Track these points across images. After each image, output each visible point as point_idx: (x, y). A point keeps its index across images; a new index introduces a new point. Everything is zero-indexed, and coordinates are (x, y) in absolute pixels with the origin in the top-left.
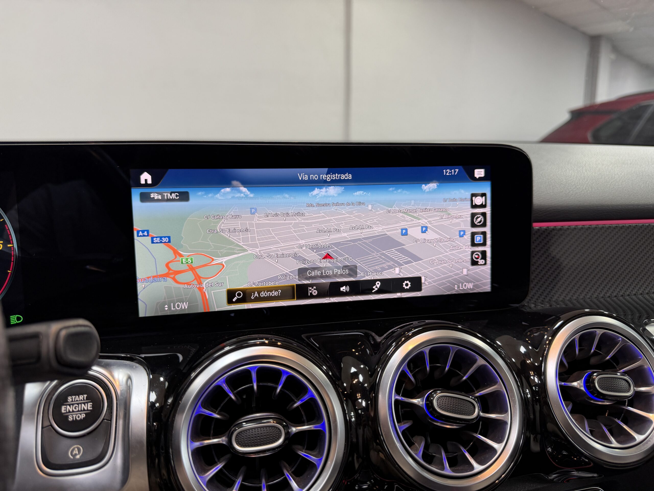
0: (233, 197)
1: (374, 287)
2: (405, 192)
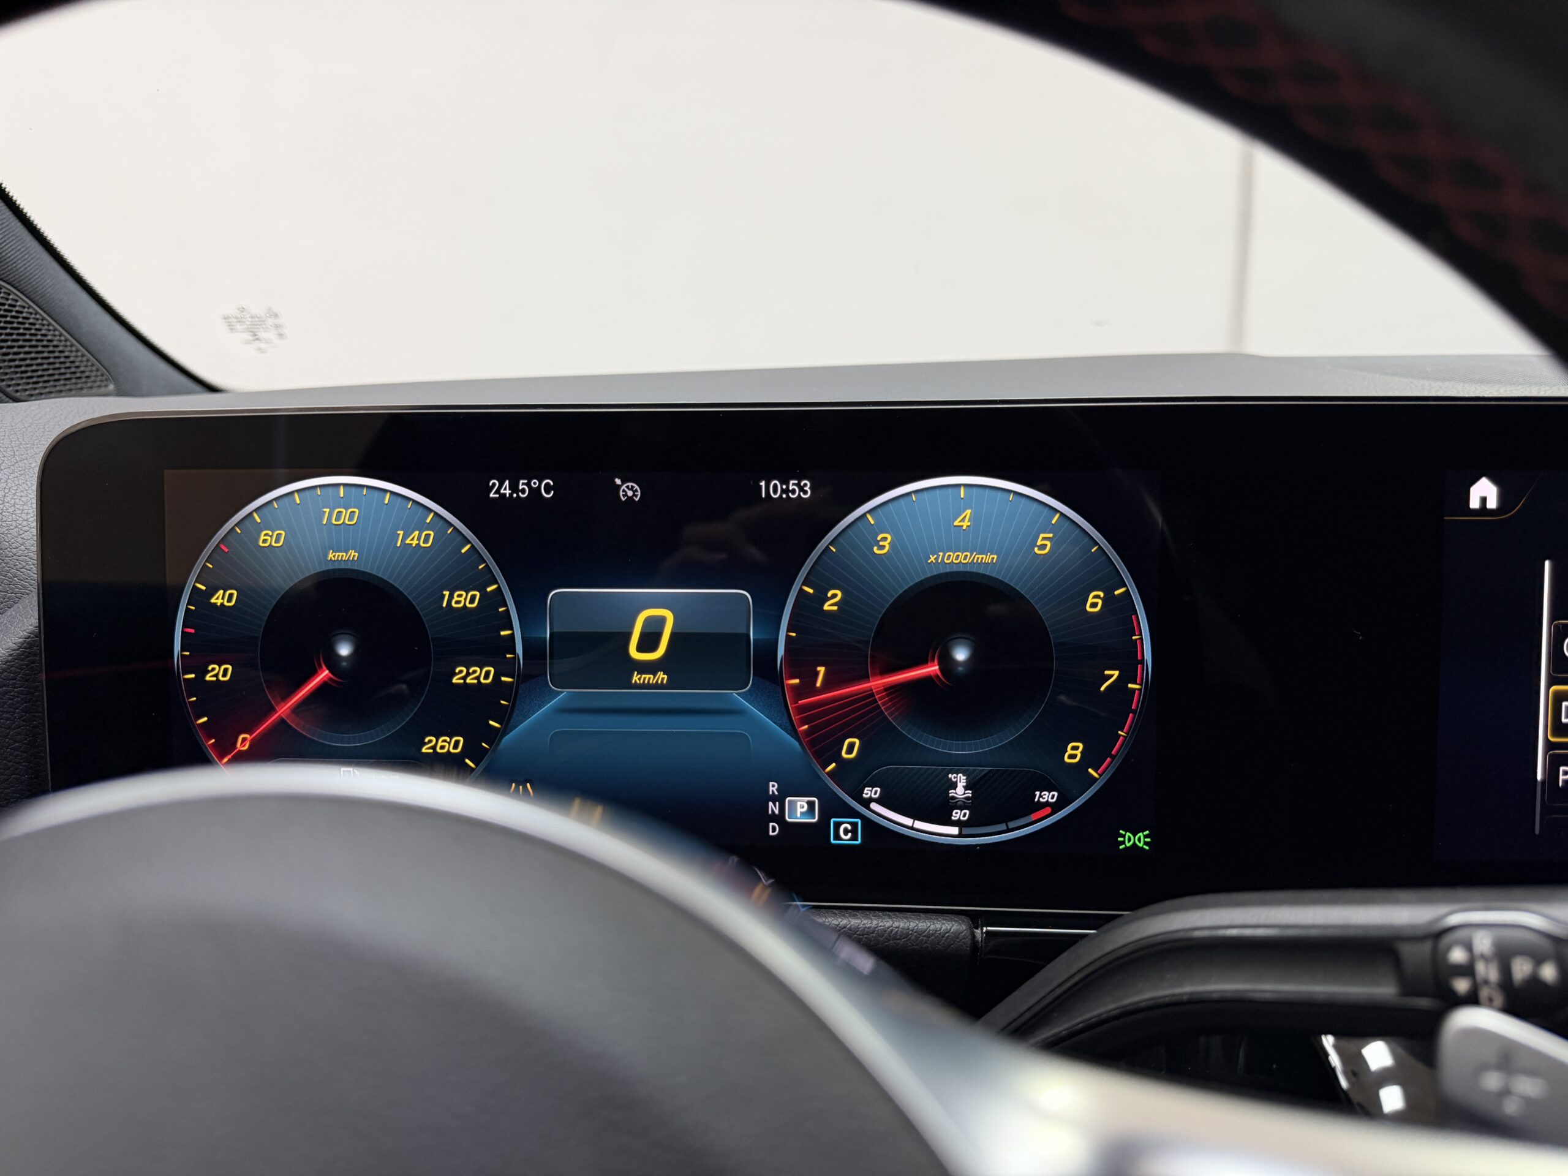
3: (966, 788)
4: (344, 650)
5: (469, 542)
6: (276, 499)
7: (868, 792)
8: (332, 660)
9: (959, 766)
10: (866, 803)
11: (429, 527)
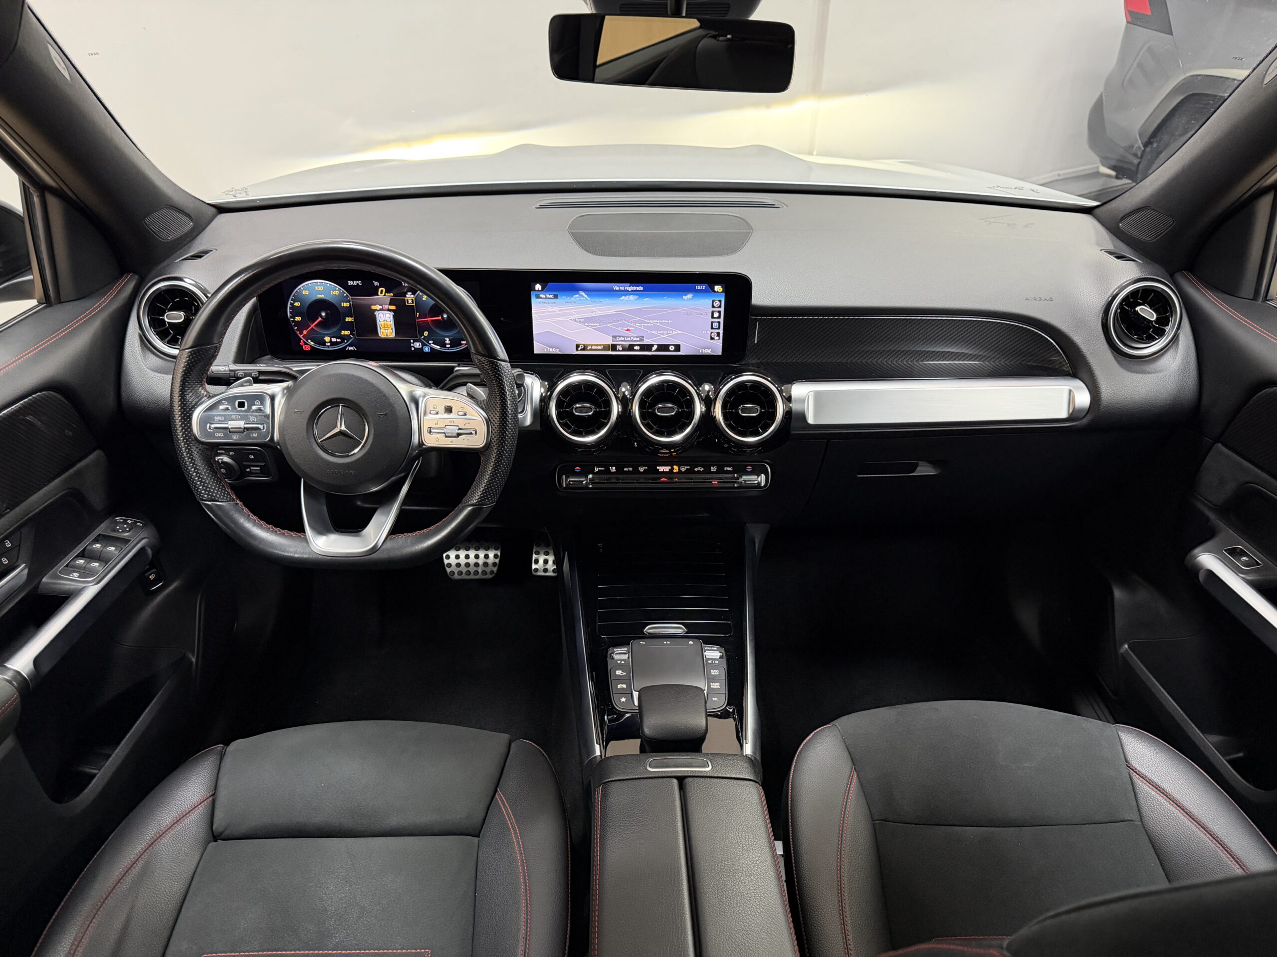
0: (580, 300)
1: (653, 348)
2: (673, 299)
3: (449, 340)
4: (323, 314)
5: (345, 293)
6: (306, 285)
7: (430, 342)
8: (321, 316)
9: (447, 337)
10: (430, 344)
11: (338, 290)
